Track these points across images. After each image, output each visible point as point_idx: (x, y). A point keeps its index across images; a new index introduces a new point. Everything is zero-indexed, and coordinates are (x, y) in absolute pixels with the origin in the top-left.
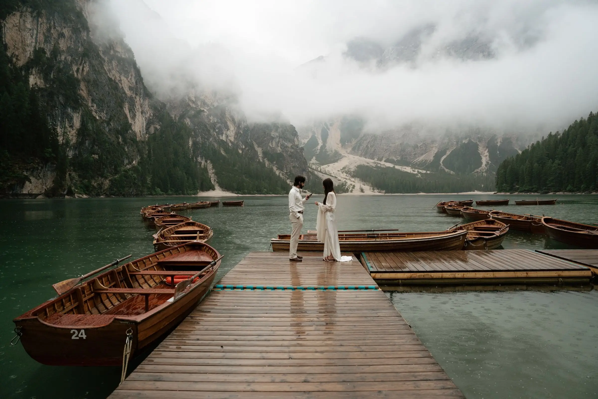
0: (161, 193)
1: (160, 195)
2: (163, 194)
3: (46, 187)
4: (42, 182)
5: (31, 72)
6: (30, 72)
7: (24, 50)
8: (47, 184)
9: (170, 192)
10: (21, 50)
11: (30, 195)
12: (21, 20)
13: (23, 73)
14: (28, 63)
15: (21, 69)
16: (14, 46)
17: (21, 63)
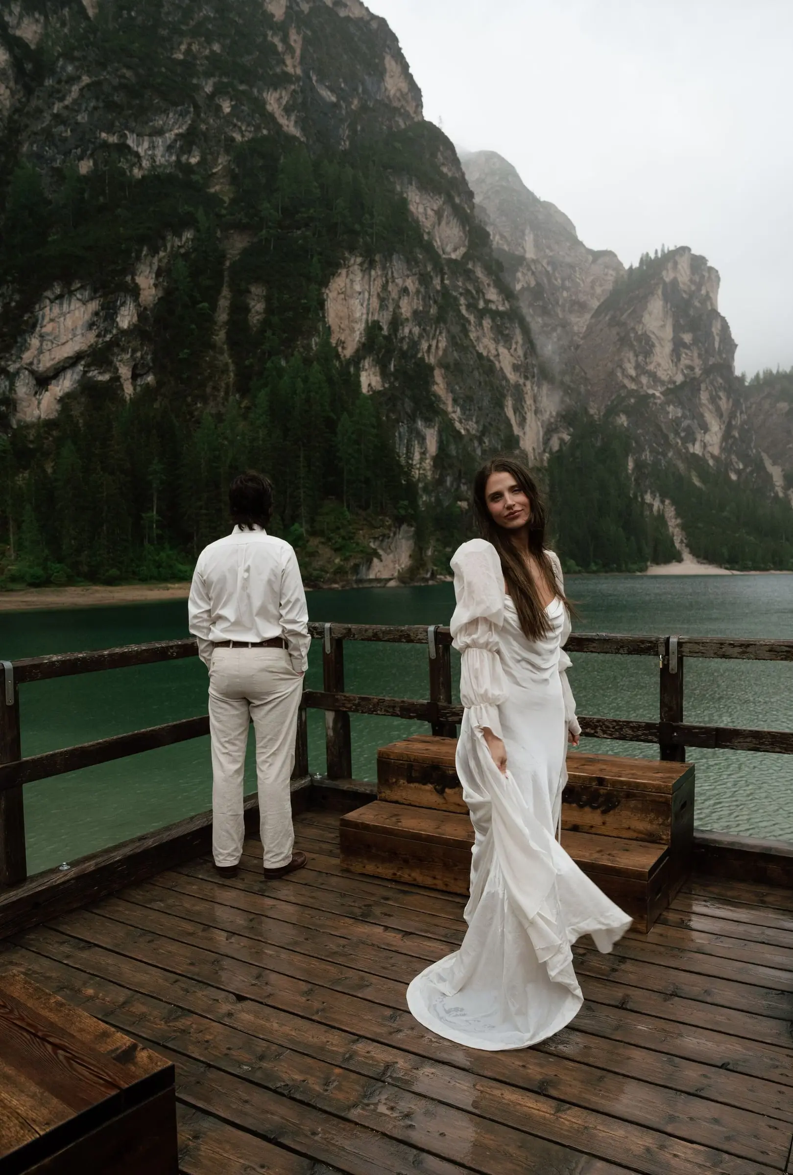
0: (577, 568)
2: (580, 572)
3: (400, 565)
4: (395, 557)
5: (364, 366)
6: (361, 366)
7: (353, 330)
8: (401, 561)
9: (593, 567)
10: (347, 332)
11: (378, 580)
12: (348, 281)
13: (352, 370)
14: (357, 351)
15: (349, 362)
16: (340, 327)
17: (348, 352)
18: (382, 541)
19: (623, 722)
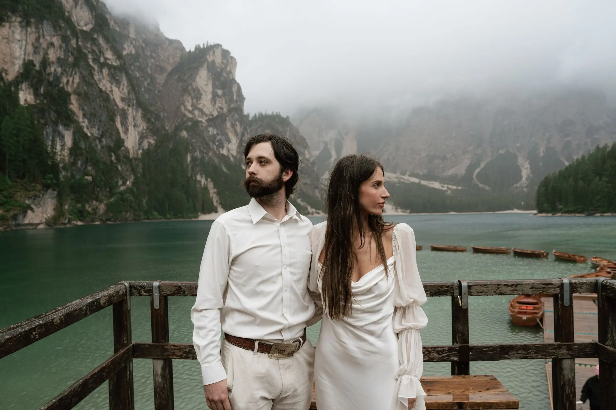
0: (159, 217)
1: (158, 219)
2: (160, 219)
3: (47, 215)
4: (43, 210)
5: (21, 88)
6: (19, 87)
7: (13, 64)
8: (48, 212)
9: (168, 216)
10: (9, 64)
11: (31, 224)
12: (10, 31)
13: (13, 89)
14: (17, 77)
15: (10, 84)
16: (4, 60)
17: (10, 77)
18: (34, 199)
19: (431, 348)
